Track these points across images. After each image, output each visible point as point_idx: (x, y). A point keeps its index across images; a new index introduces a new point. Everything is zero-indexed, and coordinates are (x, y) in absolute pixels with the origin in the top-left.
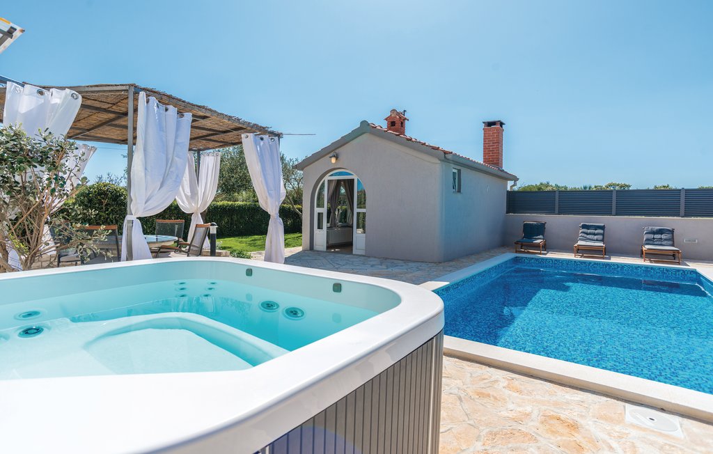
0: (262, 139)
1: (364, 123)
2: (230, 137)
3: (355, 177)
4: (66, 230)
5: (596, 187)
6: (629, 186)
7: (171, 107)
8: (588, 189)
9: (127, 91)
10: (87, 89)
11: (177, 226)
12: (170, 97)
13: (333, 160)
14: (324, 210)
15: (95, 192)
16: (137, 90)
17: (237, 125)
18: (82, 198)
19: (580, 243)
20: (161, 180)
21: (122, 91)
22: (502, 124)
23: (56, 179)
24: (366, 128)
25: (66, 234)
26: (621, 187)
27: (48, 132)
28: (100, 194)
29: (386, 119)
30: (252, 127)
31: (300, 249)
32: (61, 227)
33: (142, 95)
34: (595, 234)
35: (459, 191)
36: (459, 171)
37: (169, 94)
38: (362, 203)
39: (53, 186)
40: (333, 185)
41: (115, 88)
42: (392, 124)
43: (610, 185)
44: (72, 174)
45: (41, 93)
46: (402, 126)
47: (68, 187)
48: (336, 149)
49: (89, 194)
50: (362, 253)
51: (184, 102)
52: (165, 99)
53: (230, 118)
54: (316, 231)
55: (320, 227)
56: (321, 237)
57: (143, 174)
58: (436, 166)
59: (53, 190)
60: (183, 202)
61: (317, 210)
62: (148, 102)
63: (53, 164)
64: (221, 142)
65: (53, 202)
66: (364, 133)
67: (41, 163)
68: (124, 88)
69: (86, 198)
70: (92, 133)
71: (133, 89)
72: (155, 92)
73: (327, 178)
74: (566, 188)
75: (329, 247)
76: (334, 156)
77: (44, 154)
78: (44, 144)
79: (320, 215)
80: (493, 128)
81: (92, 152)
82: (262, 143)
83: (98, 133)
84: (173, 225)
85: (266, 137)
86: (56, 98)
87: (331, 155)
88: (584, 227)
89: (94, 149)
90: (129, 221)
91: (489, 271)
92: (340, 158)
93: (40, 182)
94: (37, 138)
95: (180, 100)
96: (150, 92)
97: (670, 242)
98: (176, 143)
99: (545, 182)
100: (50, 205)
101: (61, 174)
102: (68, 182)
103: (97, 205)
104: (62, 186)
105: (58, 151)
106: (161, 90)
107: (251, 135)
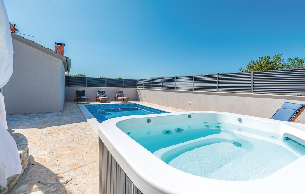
5: (74, 75)
34: (103, 94)
88: (98, 91)
97: (123, 96)
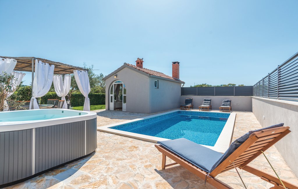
0: (81, 72)
1: (125, 64)
2: (71, 70)
3: (122, 83)
4: (12, 102)
6: (235, 85)
7: (46, 63)
8: (222, 86)
9: (31, 59)
10: (19, 58)
11: (55, 101)
12: (46, 60)
13: (115, 77)
14: (113, 95)
15: (25, 89)
16: (35, 59)
17: (71, 67)
18: (20, 92)
19: (202, 106)
20: (43, 86)
21: (30, 59)
22: (178, 63)
23: (8, 87)
24: (126, 65)
25: (12, 103)
26: (233, 85)
27: (5, 73)
28: (27, 90)
29: (136, 61)
30: (77, 68)
31: (105, 110)
32: (10, 101)
33: (36, 60)
34: (207, 103)
35: (158, 88)
36: (158, 81)
37: (46, 59)
38: (125, 93)
39: (7, 89)
40: (116, 86)
41: (28, 58)
42: (138, 63)
43: (229, 84)
44: (13, 85)
45: (3, 60)
46: (141, 64)
47: (12, 89)
48: (116, 73)
49: (23, 90)
50: (125, 110)
51: (51, 61)
52: (44, 61)
53: (68, 65)
54: (110, 103)
55: (112, 101)
56: (112, 105)
57: (37, 84)
58: (147, 79)
59: (7, 90)
60: (58, 93)
61: (111, 95)
62: (38, 62)
63: (7, 82)
64: (70, 72)
65: (7, 93)
66: (125, 67)
67: (3, 82)
68: (31, 58)
69: (22, 92)
70: (23, 69)
71: (33, 59)
72: (41, 59)
73: (114, 83)
74: (211, 86)
75: (114, 109)
76: (115, 76)
77: (4, 80)
78: (4, 76)
79: (112, 97)
80: (176, 64)
81: (24, 75)
82: (81, 73)
83: (26, 69)
84: (54, 101)
85: (82, 71)
86: (8, 61)
87: (114, 75)
89: (25, 74)
90: (32, 99)
91: (165, 115)
92: (118, 76)
93: (3, 87)
94: (2, 74)
95: (50, 61)
96: (39, 59)
97: (229, 105)
98: (48, 75)
99: (204, 83)
100: (6, 94)
101: (10, 85)
102: (12, 88)
103: (26, 94)
104: (10, 88)
105: (9, 78)
106: (43, 58)
107: (77, 71)
